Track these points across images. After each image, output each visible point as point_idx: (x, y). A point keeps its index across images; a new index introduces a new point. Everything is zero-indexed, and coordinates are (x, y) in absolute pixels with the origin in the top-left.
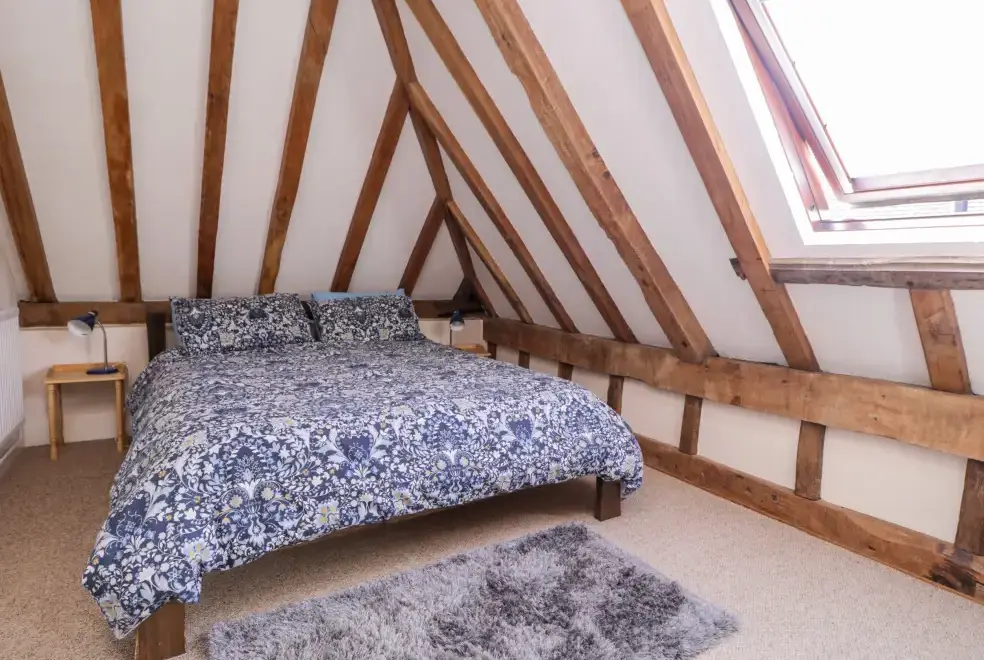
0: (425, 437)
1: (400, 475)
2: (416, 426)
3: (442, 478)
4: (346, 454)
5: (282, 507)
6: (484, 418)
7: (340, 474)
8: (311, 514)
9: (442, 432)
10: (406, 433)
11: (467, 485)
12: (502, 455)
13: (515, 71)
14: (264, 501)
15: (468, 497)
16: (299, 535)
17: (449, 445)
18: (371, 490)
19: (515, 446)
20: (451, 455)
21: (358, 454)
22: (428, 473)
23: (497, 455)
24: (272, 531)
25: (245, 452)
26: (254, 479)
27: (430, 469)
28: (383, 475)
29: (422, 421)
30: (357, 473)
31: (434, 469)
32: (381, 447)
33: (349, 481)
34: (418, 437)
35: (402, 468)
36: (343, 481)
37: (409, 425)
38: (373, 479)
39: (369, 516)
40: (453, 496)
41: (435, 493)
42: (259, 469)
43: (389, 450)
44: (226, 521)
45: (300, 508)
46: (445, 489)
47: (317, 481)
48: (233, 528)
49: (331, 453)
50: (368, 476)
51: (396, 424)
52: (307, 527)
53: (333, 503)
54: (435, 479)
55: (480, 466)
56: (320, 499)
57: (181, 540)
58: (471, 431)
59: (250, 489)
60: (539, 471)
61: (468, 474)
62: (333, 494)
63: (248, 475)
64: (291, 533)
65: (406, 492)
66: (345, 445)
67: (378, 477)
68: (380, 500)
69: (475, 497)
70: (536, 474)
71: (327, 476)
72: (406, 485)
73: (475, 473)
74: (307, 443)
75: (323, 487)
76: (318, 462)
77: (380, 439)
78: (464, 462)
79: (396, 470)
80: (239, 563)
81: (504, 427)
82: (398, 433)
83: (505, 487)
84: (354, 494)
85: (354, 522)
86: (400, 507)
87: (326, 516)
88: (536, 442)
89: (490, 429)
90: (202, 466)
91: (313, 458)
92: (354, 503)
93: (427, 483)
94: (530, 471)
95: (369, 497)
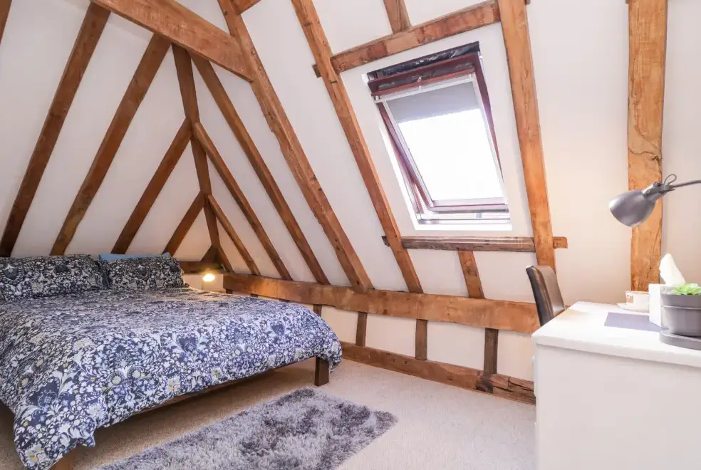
0: (227, 336)
1: (215, 359)
2: (222, 330)
3: (239, 360)
4: (183, 347)
5: (146, 382)
6: (258, 324)
7: (181, 360)
8: (163, 385)
9: (236, 334)
10: (216, 335)
11: (251, 364)
12: (270, 345)
13: (273, 131)
14: (134, 379)
15: (252, 372)
16: (156, 401)
17: (241, 341)
18: (199, 369)
19: (276, 340)
20: (243, 346)
21: (190, 348)
22: (230, 358)
23: (267, 345)
24: (139, 397)
25: (120, 349)
26: (128, 365)
27: (231, 355)
28: (205, 359)
29: (224, 327)
30: (190, 359)
31: (234, 355)
32: (203, 343)
33: (186, 364)
34: (223, 336)
35: (216, 355)
36: (183, 364)
37: (217, 330)
38: (200, 362)
39: (197, 385)
40: (244, 371)
41: (234, 370)
42: (131, 358)
43: (207, 345)
44: (111, 393)
45: (157, 382)
46: (240, 367)
47: (167, 365)
48: (116, 397)
49: (174, 347)
50: (197, 361)
51: (210, 329)
52: (161, 394)
53: (176, 378)
54: (235, 361)
55: (258, 352)
56: (169, 376)
57: (86, 404)
58: (252, 332)
59: (125, 371)
60: (290, 353)
61: (253, 357)
62: (177, 372)
63: (123, 363)
64: (151, 399)
65: (219, 369)
66: (182, 342)
67: (203, 361)
68: (204, 375)
69: (255, 372)
70: (288, 355)
71: (173, 361)
72: (219, 365)
73: (256, 356)
74: (159, 342)
75: (171, 368)
76: (167, 353)
77: (201, 338)
78: (249, 350)
79: (212, 356)
80: (117, 421)
81: (269, 329)
82: (211, 335)
83: (272, 364)
84: (189, 372)
85: (189, 390)
86: (215, 379)
87: (172, 387)
88: (287, 337)
89: (262, 330)
90: (94, 358)
91: (163, 351)
92: (189, 377)
93: (230, 363)
94: (286, 353)
95: (197, 373)
